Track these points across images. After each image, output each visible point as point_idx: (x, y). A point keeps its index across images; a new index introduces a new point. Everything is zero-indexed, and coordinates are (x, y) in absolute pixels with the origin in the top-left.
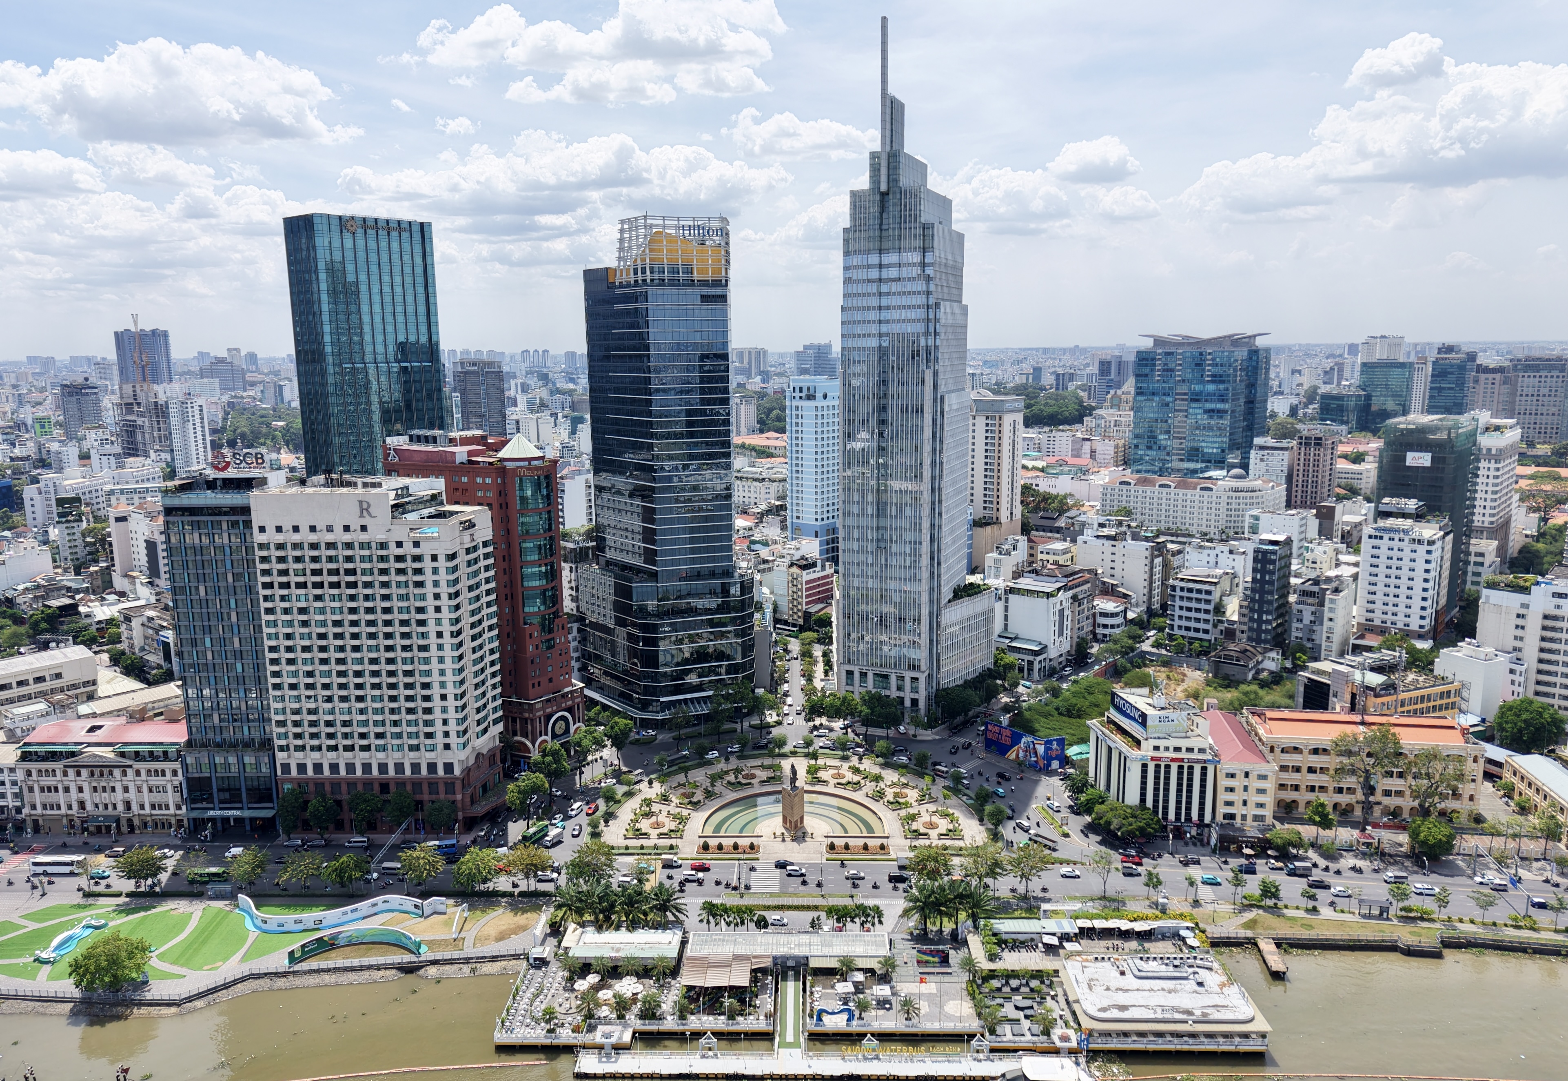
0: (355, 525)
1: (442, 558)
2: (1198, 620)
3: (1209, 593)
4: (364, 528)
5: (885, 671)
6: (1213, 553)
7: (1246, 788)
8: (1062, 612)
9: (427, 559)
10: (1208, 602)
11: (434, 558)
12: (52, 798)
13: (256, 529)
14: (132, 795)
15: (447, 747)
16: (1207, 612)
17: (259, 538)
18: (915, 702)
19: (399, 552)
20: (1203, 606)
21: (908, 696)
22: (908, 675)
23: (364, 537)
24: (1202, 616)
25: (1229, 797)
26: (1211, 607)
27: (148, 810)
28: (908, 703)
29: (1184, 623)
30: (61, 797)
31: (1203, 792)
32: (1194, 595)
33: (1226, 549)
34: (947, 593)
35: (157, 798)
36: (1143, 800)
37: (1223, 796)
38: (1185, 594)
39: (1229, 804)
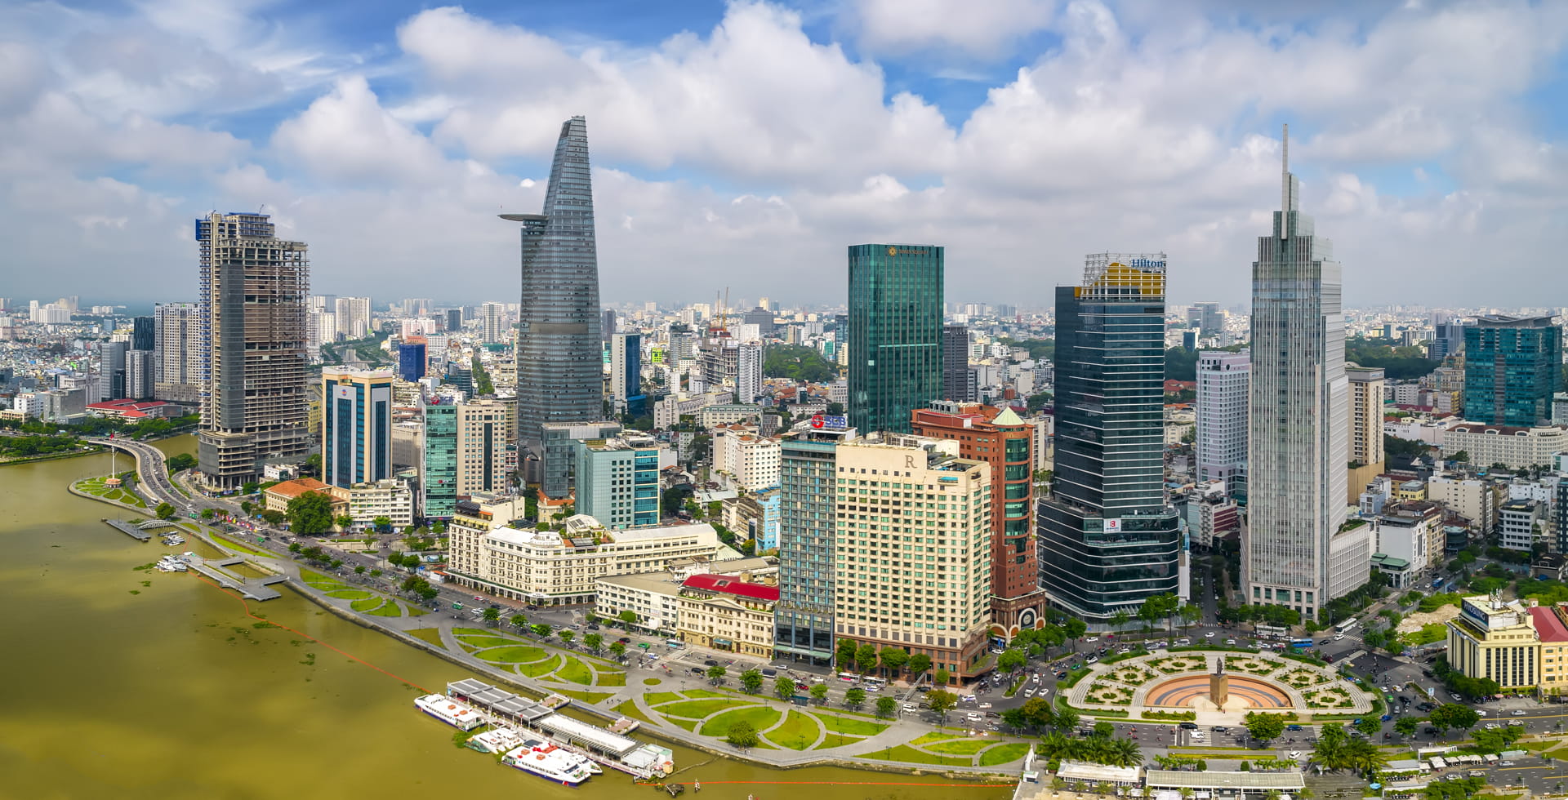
0: (902, 472)
1: (959, 499)
2: (1520, 538)
3: (1527, 517)
4: (908, 474)
5: (1285, 587)
6: (1529, 488)
7: (1560, 659)
8: (1420, 537)
9: (949, 498)
10: (1527, 524)
11: (954, 498)
12: (694, 621)
13: (838, 470)
14: (742, 629)
15: (953, 628)
16: (1527, 531)
17: (839, 475)
18: (1310, 610)
19: (931, 492)
20: (1524, 527)
21: (1304, 605)
22: (1304, 591)
23: (908, 480)
24: (1523, 534)
25: (1550, 665)
26: (1529, 528)
27: (750, 640)
28: (1304, 611)
29: (1511, 540)
30: (700, 622)
31: (1531, 664)
32: (1517, 520)
33: (1538, 485)
34: (1334, 529)
35: (758, 633)
36: (1489, 674)
37: (1545, 666)
38: (1511, 519)
39: (1549, 670)
